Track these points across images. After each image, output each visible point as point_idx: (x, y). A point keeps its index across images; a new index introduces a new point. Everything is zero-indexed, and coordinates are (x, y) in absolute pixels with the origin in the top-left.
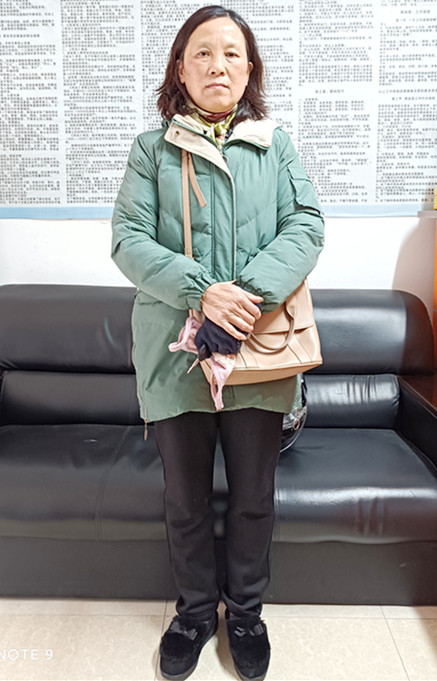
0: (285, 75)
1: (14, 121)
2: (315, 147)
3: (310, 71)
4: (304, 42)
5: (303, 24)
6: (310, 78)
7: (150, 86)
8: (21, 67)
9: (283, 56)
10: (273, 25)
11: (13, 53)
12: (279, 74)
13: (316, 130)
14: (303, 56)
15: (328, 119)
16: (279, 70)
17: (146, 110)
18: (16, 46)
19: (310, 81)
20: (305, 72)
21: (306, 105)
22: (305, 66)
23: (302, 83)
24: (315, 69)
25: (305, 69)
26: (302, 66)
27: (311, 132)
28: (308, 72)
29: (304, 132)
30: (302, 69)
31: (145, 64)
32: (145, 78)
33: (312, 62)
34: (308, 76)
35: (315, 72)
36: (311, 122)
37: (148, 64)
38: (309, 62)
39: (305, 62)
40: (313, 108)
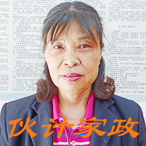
2: (118, 59)
3: (116, 14)
7: (17, 20)
9: (99, 5)
13: (118, 50)
14: (111, 5)
15: (126, 43)
17: (15, 35)
19: (115, 20)
20: (113, 15)
21: (113, 34)
22: (113, 11)
23: (111, 21)
24: (119, 13)
25: (113, 13)
26: (111, 11)
27: (115, 50)
28: (115, 15)
29: (112, 51)
30: (111, 13)
31: (15, 7)
32: (15, 16)
33: (117, 9)
34: (115, 17)
35: (118, 15)
36: (116, 45)
37: (17, 7)
38: (115, 9)
39: (113, 9)
40: (117, 36)
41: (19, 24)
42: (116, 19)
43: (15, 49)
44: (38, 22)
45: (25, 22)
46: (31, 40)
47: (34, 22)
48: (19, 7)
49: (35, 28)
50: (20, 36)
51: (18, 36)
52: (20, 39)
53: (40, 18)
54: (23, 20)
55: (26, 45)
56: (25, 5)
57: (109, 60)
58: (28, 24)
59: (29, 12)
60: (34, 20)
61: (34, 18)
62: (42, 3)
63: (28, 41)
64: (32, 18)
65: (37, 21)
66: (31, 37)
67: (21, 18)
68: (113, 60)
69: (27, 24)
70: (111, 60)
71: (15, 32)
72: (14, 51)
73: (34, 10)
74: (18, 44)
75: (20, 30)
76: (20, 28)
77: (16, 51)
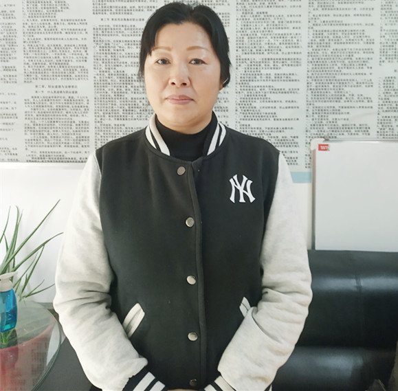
0: (366, 56)
1: (119, 95)
2: (393, 120)
3: (390, 52)
4: (385, 27)
5: (384, 12)
6: (389, 59)
7: (242, 64)
8: (126, 47)
9: (365, 39)
10: (356, 12)
11: (120, 34)
12: (362, 55)
13: (394, 105)
14: (383, 39)
16: (361, 52)
17: (239, 86)
18: (123, 29)
19: (389, 61)
20: (385, 54)
21: (386, 83)
22: (385, 48)
23: (382, 63)
24: (394, 51)
25: (385, 51)
26: (383, 48)
27: (389, 106)
28: (388, 53)
29: (384, 107)
30: (382, 51)
31: (239, 45)
32: (238, 58)
33: (391, 45)
34: (388, 57)
35: (394, 53)
36: (390, 98)
37: (241, 46)
38: (389, 44)
39: (385, 44)
40: (392, 85)
41: (244, 70)
42: (391, 60)
43: (238, 107)
44: (272, 67)
45: (253, 67)
46: (261, 94)
47: (267, 67)
48: (245, 45)
49: (268, 76)
50: (245, 88)
51: (242, 88)
52: (245, 92)
53: (276, 61)
54: (250, 64)
55: (254, 100)
56: (253, 42)
57: (380, 121)
58: (258, 70)
59: (260, 52)
60: (267, 64)
61: (267, 61)
62: (279, 39)
63: (258, 94)
64: (264, 61)
65: (271, 65)
66: (262, 88)
67: (247, 61)
68: (386, 121)
69: (255, 70)
70: (383, 122)
71: (239, 82)
72: (236, 110)
73: (267, 48)
74: (242, 100)
75: (246, 79)
76: (245, 76)
77: (239, 110)
